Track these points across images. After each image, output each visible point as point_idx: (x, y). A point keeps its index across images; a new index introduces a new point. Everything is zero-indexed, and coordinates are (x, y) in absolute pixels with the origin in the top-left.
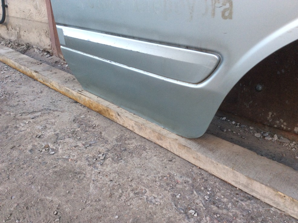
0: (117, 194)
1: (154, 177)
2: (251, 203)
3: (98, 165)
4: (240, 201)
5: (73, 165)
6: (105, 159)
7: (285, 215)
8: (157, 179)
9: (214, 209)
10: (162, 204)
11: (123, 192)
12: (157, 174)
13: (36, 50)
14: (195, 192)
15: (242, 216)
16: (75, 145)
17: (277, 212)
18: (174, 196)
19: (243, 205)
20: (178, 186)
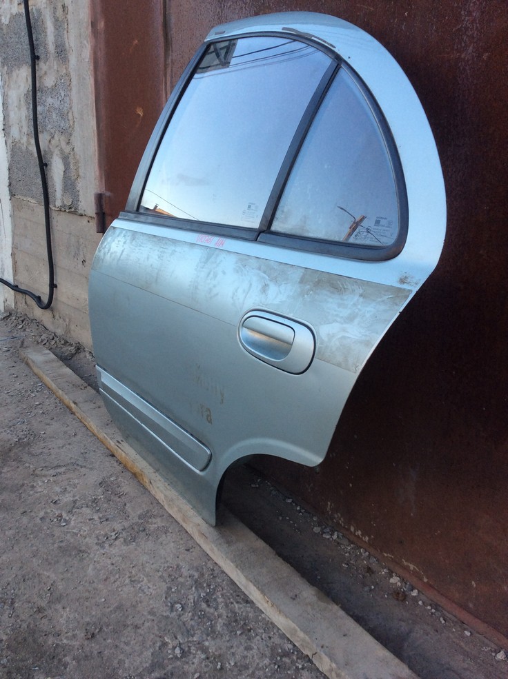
5: (81, 541)
6: (116, 539)
7: (271, 623)
11: (119, 578)
12: (165, 563)
15: (226, 617)
16: (90, 517)
17: (265, 619)
18: (169, 588)
19: (235, 607)
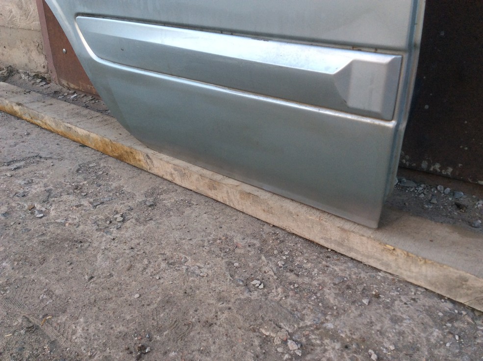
0: (139, 266)
1: (202, 241)
2: (348, 268)
3: (113, 229)
4: (331, 266)
5: (73, 231)
7: (399, 281)
8: (206, 244)
9: (290, 278)
10: (210, 275)
11: (150, 262)
12: (206, 236)
13: (23, 76)
14: (263, 258)
15: (332, 285)
16: (77, 203)
17: (388, 278)
18: (230, 264)
19: (335, 271)
20: (238, 251)
